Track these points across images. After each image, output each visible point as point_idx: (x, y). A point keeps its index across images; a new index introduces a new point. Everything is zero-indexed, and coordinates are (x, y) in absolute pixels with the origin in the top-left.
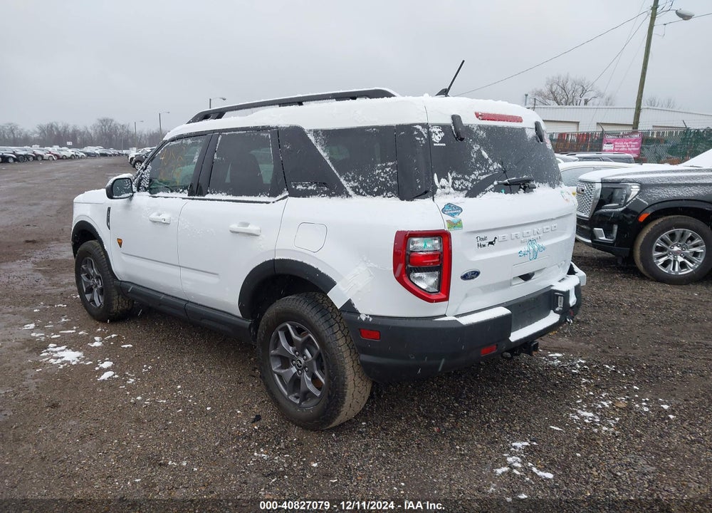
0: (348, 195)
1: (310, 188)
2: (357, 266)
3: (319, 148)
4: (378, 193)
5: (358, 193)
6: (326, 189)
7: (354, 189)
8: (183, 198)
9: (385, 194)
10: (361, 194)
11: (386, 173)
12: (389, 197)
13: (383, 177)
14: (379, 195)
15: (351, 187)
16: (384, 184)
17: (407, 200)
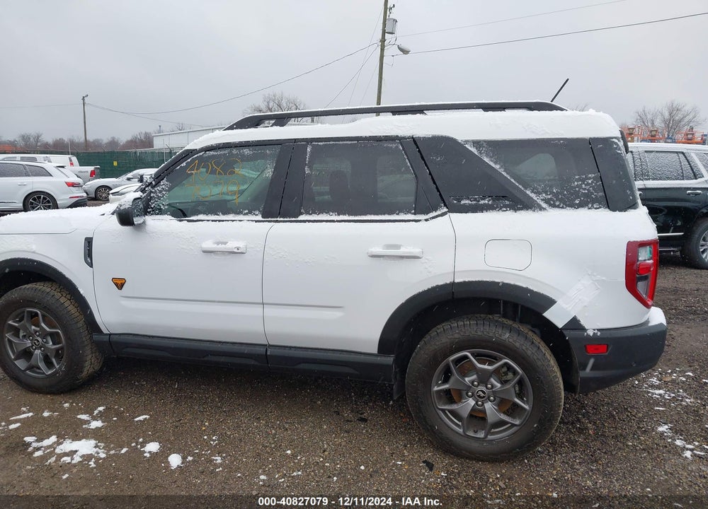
0: (541, 209)
1: (482, 202)
2: (579, 281)
3: (486, 160)
4: (581, 205)
5: (554, 206)
6: (507, 203)
7: (546, 201)
8: (256, 221)
9: (590, 206)
10: (558, 207)
11: (588, 184)
12: (596, 209)
13: (585, 189)
14: (582, 207)
15: (542, 200)
16: (588, 195)
17: (620, 211)
